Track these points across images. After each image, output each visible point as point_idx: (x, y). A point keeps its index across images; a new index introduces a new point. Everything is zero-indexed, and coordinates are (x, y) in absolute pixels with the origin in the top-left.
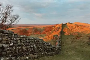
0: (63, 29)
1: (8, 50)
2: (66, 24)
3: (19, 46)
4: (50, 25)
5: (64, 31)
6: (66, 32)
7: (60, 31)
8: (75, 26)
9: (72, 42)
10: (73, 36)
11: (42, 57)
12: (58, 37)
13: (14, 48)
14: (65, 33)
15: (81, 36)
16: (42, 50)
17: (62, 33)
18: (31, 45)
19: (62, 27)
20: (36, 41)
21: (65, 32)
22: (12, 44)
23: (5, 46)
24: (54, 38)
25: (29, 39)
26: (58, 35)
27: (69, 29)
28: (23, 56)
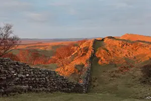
0: (95, 51)
1: (26, 80)
2: (103, 40)
3: (33, 77)
4: (67, 40)
5: (98, 55)
6: (102, 58)
7: (88, 55)
8: (120, 45)
9: (112, 78)
10: (116, 66)
11: (55, 91)
12: (83, 70)
13: (30, 79)
14: (100, 61)
15: (131, 66)
16: (55, 84)
17: (94, 59)
18: (43, 77)
19: (93, 46)
20: (47, 73)
21: (100, 58)
22: (28, 75)
23: (23, 76)
24: (77, 71)
25: (40, 71)
26: (83, 65)
27: (108, 51)
28: (37, 87)
